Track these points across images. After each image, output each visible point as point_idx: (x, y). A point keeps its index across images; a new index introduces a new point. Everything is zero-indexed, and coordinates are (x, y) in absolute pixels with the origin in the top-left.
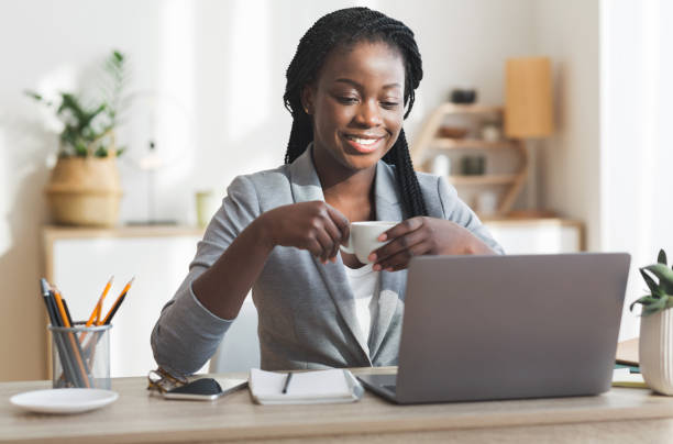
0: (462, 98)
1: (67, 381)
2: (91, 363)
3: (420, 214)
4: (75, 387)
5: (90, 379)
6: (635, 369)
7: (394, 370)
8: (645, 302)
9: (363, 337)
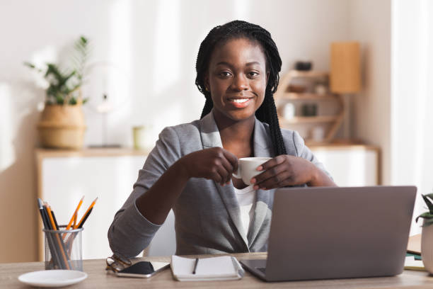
0: (302, 67)
1: (54, 265)
2: (70, 252)
3: (282, 154)
4: (59, 269)
5: (69, 263)
6: (418, 257)
7: (264, 255)
8: (425, 217)
9: (244, 232)
